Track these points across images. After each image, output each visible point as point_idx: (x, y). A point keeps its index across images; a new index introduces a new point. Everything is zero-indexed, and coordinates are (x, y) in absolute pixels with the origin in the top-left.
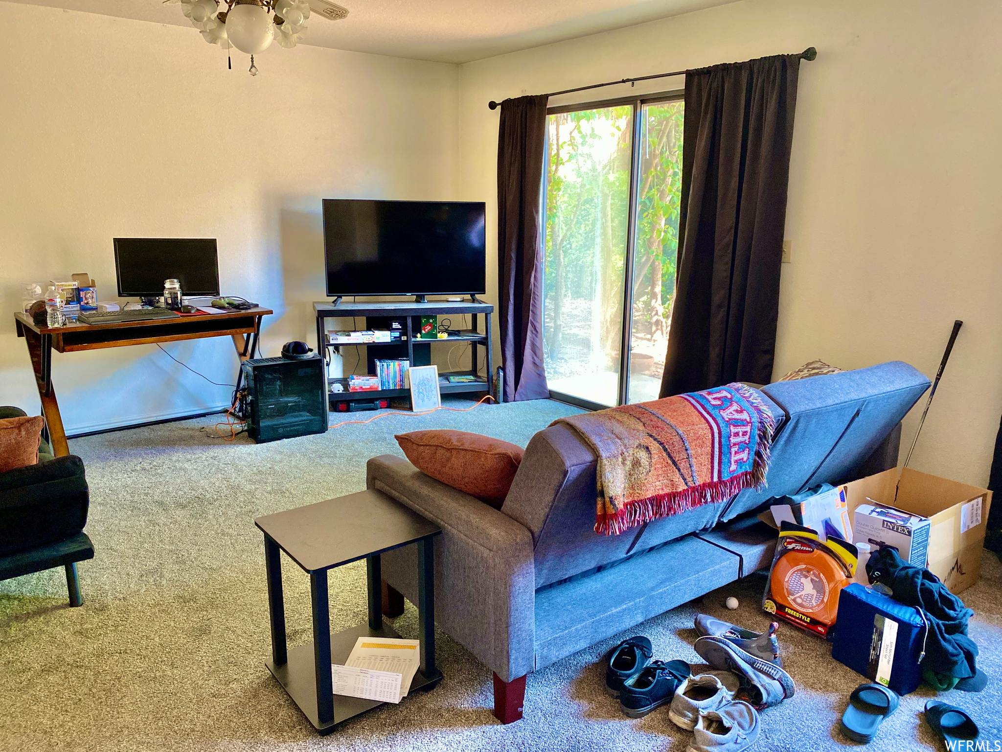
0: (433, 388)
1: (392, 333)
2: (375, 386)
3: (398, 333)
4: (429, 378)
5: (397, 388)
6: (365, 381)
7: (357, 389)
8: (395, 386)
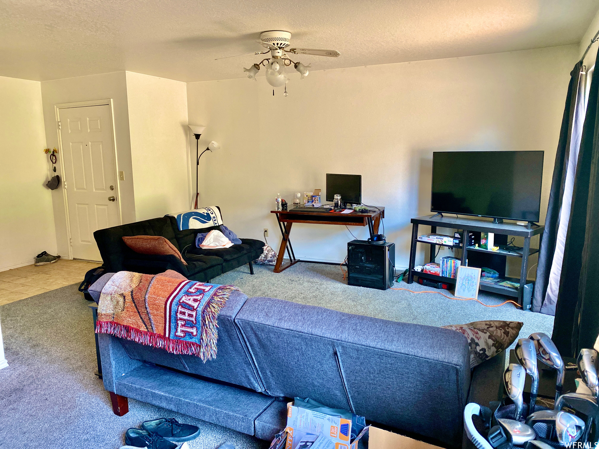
0: (474, 284)
1: (454, 240)
2: (438, 273)
3: (458, 241)
4: (473, 276)
5: (452, 278)
6: (432, 268)
7: (427, 272)
8: (451, 276)
